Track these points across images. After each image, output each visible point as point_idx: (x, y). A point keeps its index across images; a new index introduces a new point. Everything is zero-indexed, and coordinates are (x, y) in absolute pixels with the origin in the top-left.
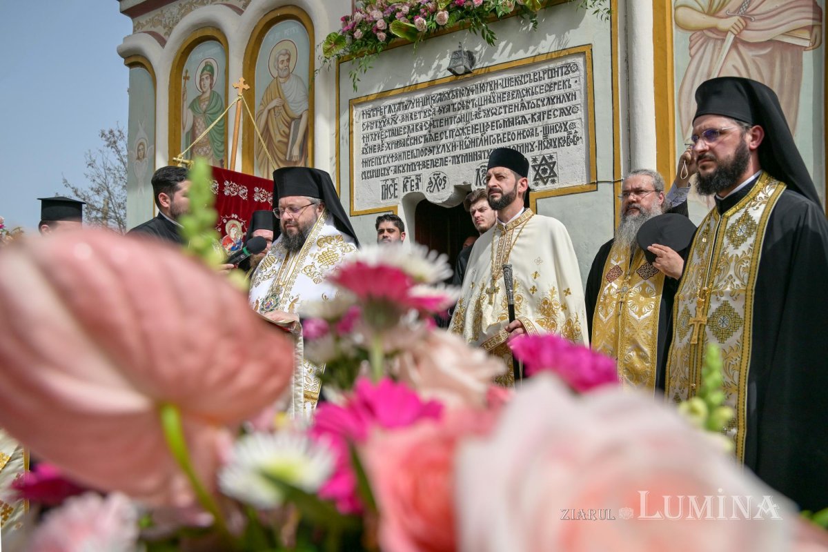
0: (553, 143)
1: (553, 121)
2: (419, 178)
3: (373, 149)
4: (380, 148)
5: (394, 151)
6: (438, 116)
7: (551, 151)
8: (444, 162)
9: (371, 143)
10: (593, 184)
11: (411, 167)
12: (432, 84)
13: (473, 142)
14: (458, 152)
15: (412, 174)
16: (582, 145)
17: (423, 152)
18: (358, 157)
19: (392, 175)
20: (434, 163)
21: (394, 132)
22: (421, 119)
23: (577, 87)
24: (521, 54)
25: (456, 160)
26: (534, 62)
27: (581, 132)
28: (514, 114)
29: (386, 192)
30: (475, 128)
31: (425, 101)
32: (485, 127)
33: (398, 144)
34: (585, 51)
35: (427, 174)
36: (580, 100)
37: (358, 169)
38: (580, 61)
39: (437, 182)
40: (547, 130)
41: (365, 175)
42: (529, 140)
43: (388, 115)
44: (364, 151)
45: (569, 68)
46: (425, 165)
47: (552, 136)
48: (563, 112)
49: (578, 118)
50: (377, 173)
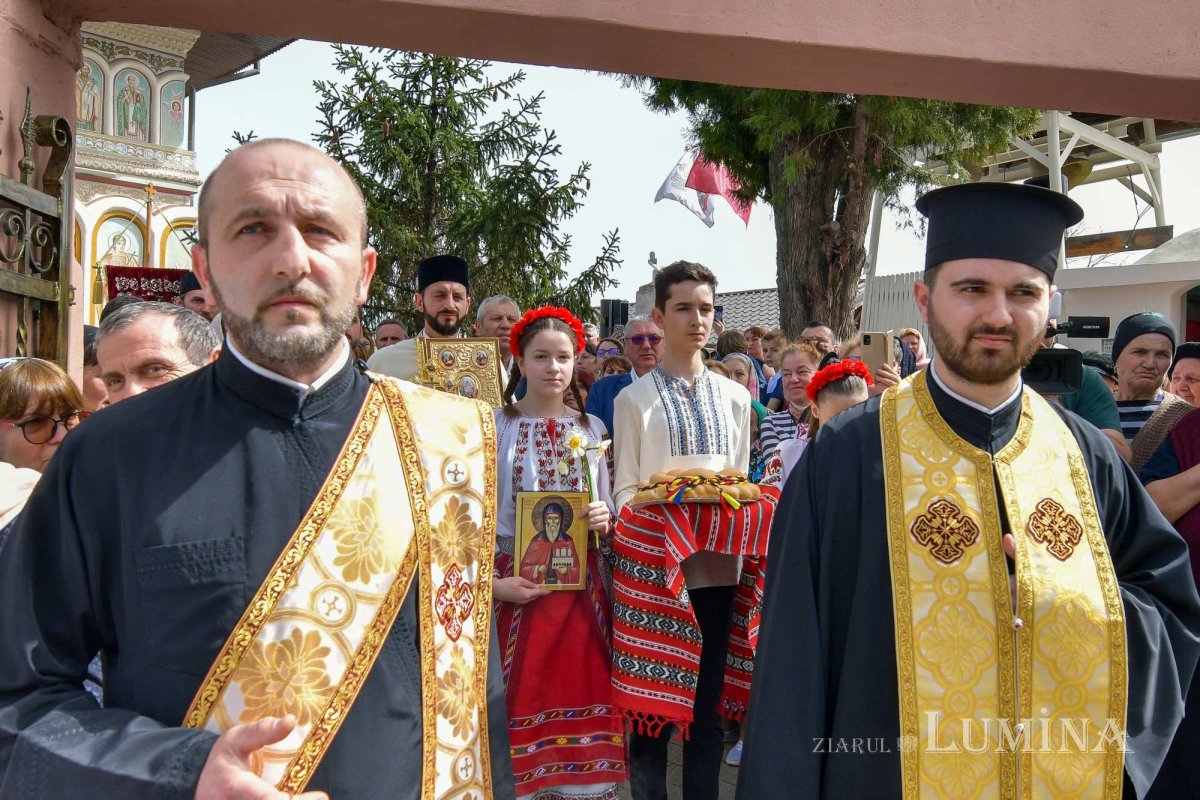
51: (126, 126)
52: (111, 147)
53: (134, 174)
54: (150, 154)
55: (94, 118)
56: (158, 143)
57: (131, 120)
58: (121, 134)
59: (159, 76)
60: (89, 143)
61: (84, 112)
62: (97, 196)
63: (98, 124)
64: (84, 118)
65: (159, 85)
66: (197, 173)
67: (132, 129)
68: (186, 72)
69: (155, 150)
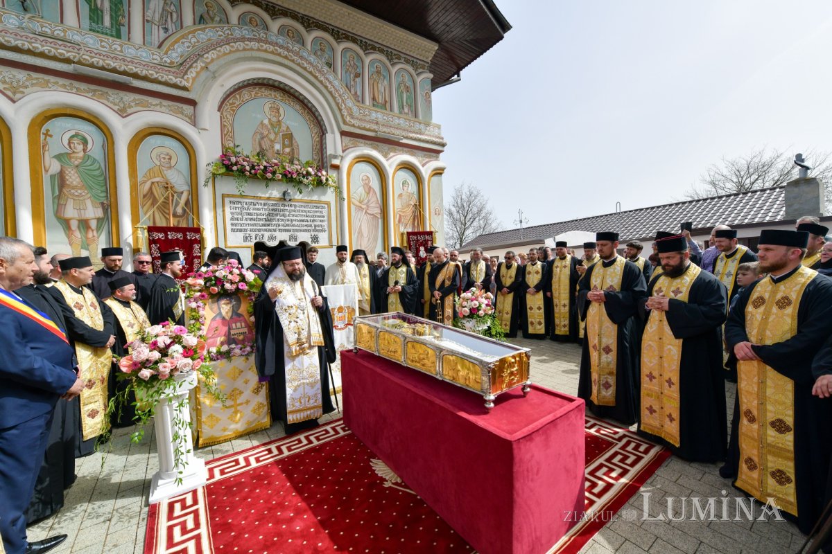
0: (317, 231)
1: (317, 223)
2: (263, 235)
3: (237, 219)
4: (241, 219)
5: (249, 222)
6: (271, 212)
7: (316, 233)
8: (275, 230)
9: (236, 216)
10: (331, 246)
11: (259, 230)
12: (269, 199)
13: (288, 225)
14: (281, 228)
15: (260, 233)
16: (327, 233)
17: (264, 225)
18: (228, 222)
19: (248, 232)
20: (270, 230)
21: (249, 214)
22: (263, 212)
23: (325, 214)
24: (306, 198)
25: (280, 230)
26: (311, 202)
27: (326, 229)
28: (303, 218)
29: (245, 239)
30: (288, 220)
31: (265, 205)
32: (292, 221)
33: (251, 219)
34: (328, 204)
35: (267, 234)
36: (326, 218)
37: (229, 227)
38: (326, 206)
39: (272, 238)
40: (315, 226)
41: (233, 230)
42: (310, 228)
43: (246, 206)
44: (232, 219)
45: (323, 208)
46: (266, 230)
47: (317, 228)
48: (321, 221)
49: (325, 224)
50: (241, 230)
51: (403, 108)
52: (397, 121)
53: (411, 139)
54: (417, 125)
55: (386, 102)
56: (421, 118)
57: (405, 104)
58: (401, 113)
59: (418, 74)
60: (385, 117)
61: (380, 97)
62: (392, 154)
63: (388, 105)
64: (380, 101)
65: (419, 80)
66: (442, 138)
67: (406, 110)
68: (431, 72)
69: (420, 123)
